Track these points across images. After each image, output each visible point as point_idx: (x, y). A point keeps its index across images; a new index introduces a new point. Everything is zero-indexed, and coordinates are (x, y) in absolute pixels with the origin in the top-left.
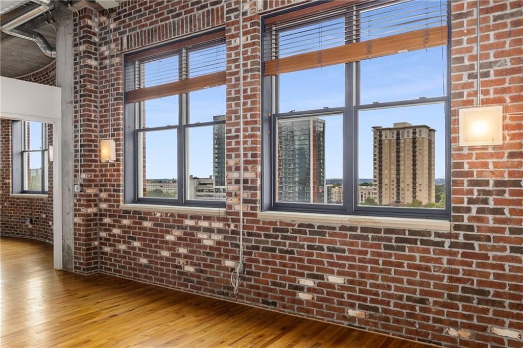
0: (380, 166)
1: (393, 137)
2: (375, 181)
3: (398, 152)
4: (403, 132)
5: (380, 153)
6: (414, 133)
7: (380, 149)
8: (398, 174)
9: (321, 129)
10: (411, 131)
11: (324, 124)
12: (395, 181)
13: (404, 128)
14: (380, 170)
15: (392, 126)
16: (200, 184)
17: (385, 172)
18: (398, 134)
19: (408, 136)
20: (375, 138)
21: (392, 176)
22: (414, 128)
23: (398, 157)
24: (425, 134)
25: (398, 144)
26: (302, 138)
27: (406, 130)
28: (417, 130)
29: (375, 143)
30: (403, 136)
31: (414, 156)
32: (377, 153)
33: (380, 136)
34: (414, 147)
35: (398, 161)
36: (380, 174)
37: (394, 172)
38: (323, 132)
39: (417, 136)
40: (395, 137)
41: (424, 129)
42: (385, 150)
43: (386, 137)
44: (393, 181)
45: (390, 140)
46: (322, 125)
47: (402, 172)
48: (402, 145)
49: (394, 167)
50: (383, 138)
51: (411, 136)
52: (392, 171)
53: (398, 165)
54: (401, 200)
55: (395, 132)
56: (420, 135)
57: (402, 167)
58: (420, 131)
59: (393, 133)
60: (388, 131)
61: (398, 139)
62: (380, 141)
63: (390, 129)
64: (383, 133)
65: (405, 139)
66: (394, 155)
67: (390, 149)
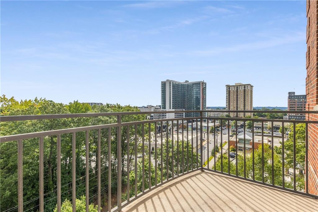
0: (229, 101)
1: (235, 89)
2: (227, 107)
3: (237, 95)
4: (239, 87)
5: (229, 96)
6: (245, 87)
7: (229, 94)
8: (237, 104)
9: (205, 86)
10: (243, 86)
11: (206, 84)
12: (236, 107)
13: (240, 85)
14: (229, 103)
15: (234, 85)
16: (156, 109)
17: (231, 104)
18: (237, 88)
19: (242, 89)
20: (227, 90)
21: (235, 105)
22: (245, 86)
23: (237, 97)
24: (249, 88)
25: (237, 92)
26: (197, 90)
27: (241, 86)
28: (246, 86)
29: (227, 92)
30: (239, 89)
31: (245, 97)
32: (228, 96)
33: (229, 89)
34: (245, 93)
35: (237, 99)
36: (229, 105)
37: (235, 104)
38: (206, 87)
39: (246, 88)
40: (236, 89)
41: (249, 86)
42: (231, 95)
43: (232, 89)
44: (235, 108)
45: (234, 91)
46: (205, 85)
47: (239, 104)
48: (239, 93)
49: (235, 102)
50: (231, 90)
51: (243, 89)
52: (234, 104)
53: (237, 101)
54: (239, 116)
55: (236, 87)
56: (247, 88)
57: (239, 102)
58: (247, 87)
59: (235, 87)
60: (233, 87)
61: (237, 90)
62: (229, 91)
63: (234, 86)
64: (231, 87)
65: (240, 90)
66: (235, 96)
67: (233, 94)
